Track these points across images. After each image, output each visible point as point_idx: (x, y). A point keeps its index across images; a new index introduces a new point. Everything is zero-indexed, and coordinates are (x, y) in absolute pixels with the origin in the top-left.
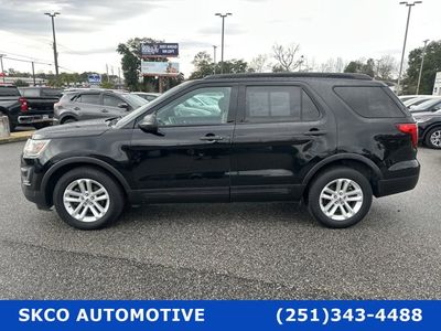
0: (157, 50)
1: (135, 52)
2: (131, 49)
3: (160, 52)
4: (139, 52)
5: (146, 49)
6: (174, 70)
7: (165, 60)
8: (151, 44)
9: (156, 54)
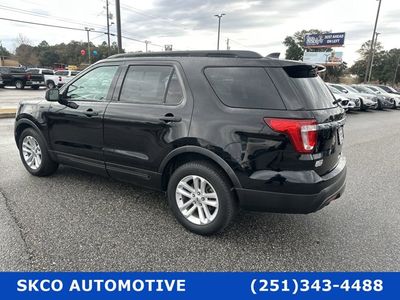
0: (321, 41)
1: (300, 43)
2: (297, 41)
3: (325, 43)
4: (304, 44)
5: (311, 41)
6: (337, 60)
7: (330, 50)
8: (317, 34)
9: (320, 44)
